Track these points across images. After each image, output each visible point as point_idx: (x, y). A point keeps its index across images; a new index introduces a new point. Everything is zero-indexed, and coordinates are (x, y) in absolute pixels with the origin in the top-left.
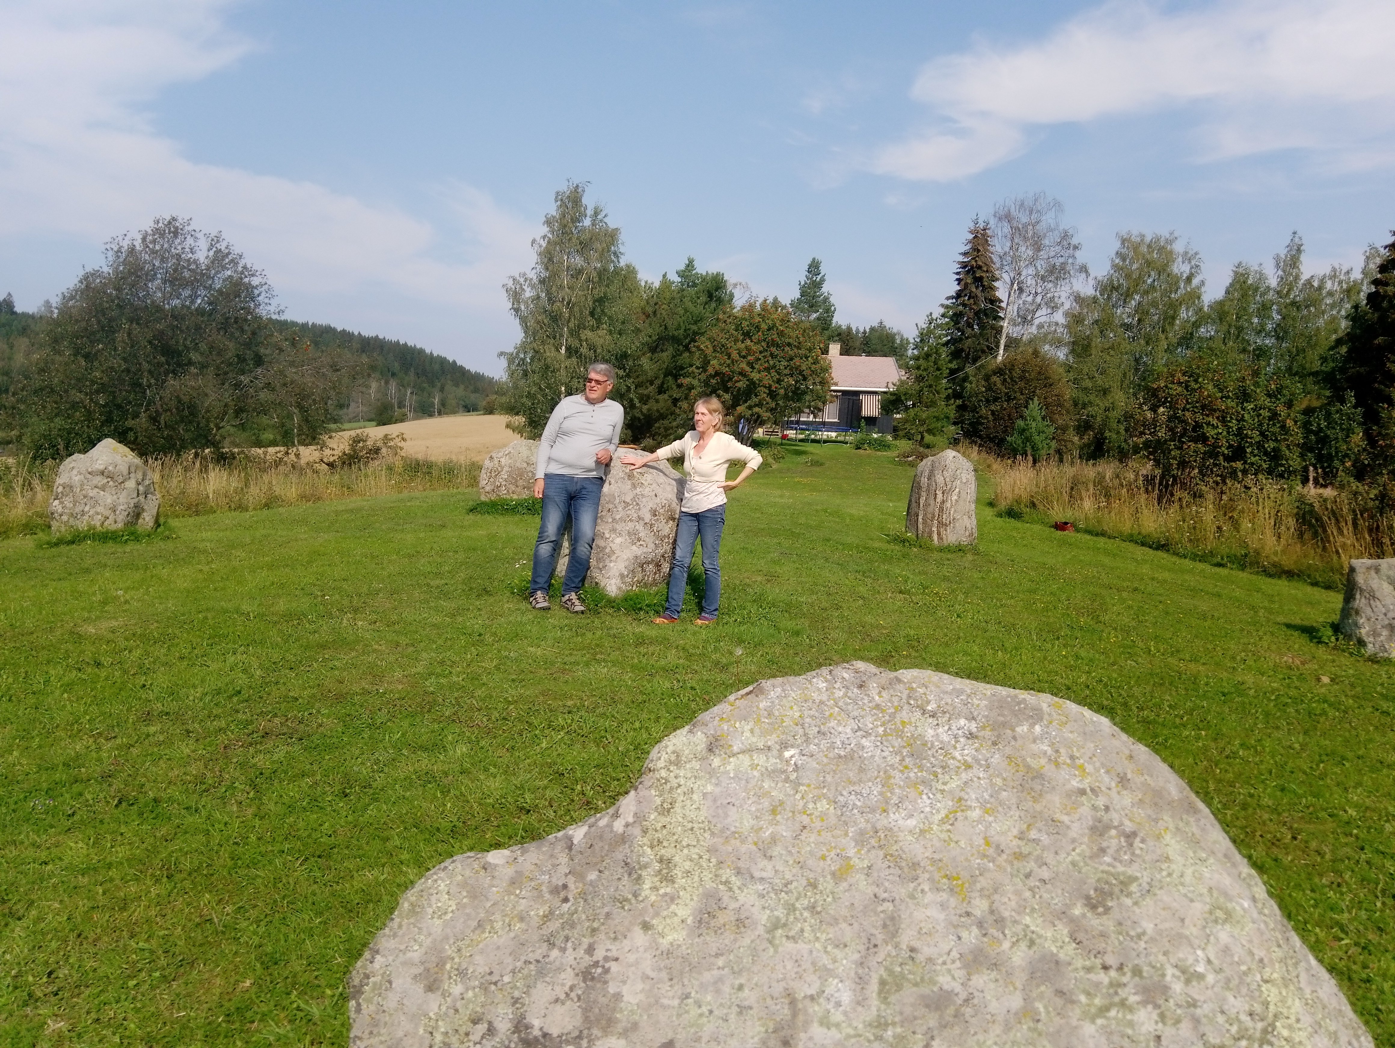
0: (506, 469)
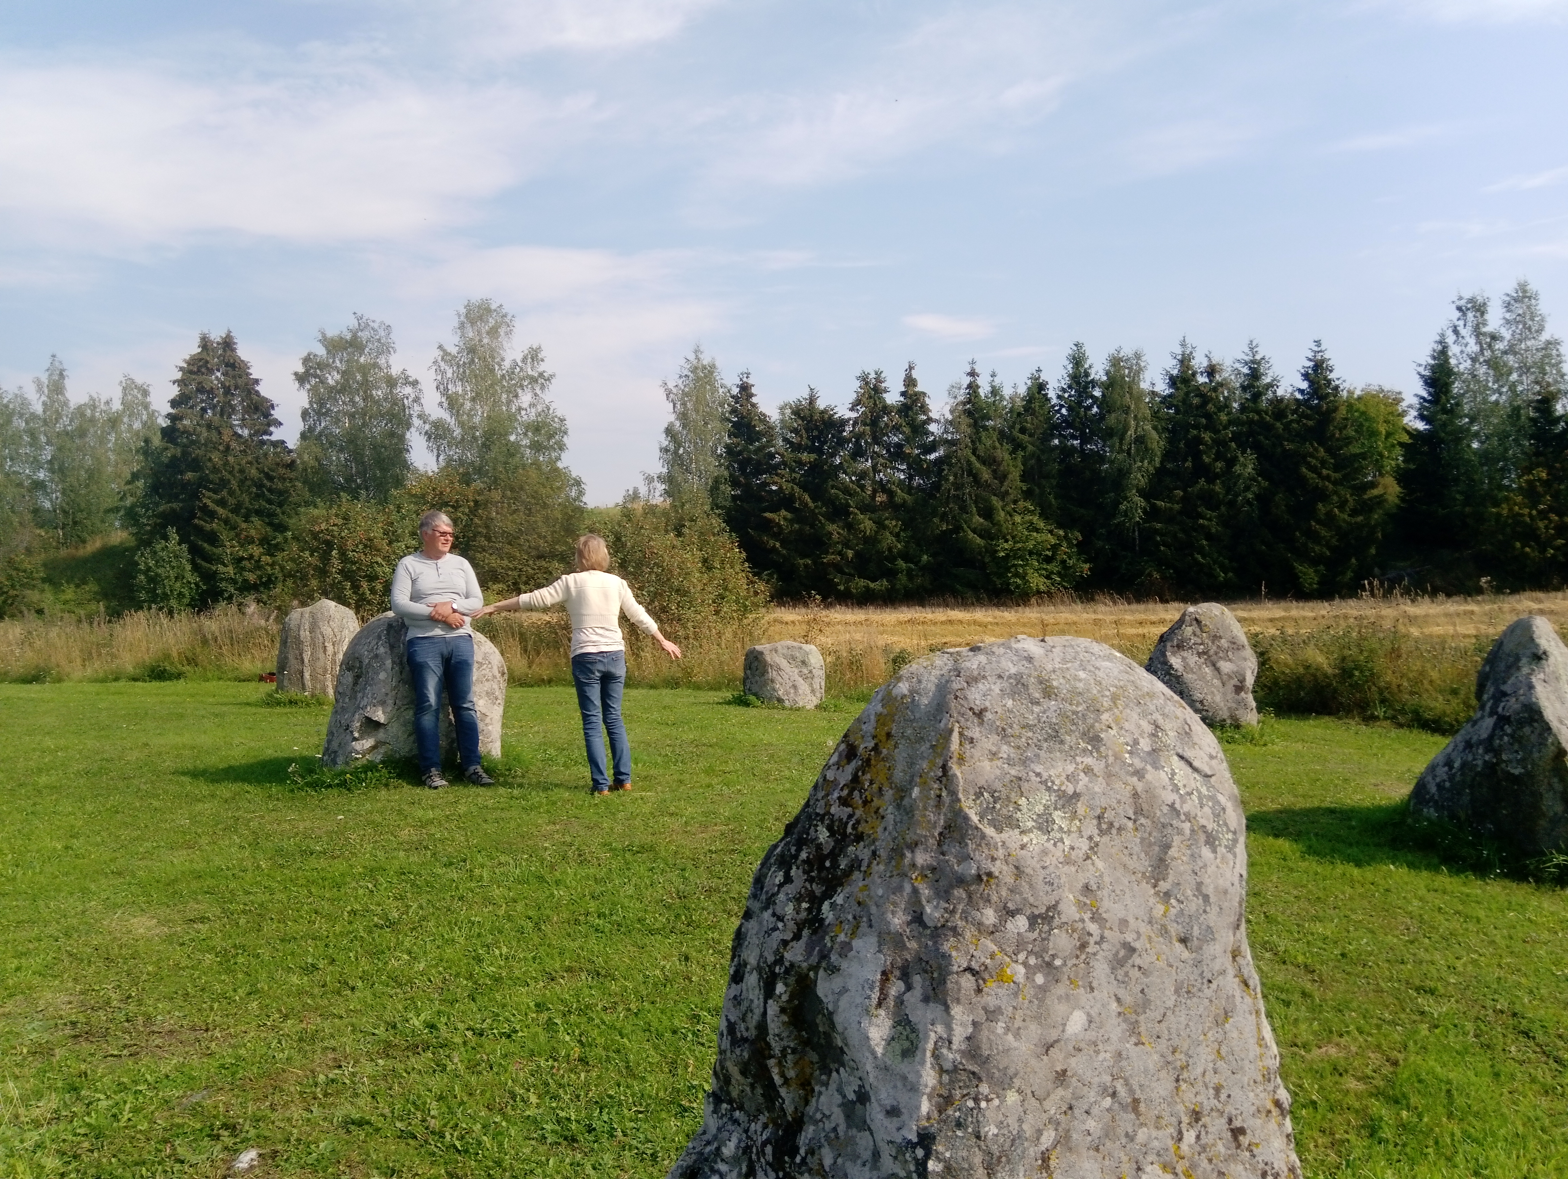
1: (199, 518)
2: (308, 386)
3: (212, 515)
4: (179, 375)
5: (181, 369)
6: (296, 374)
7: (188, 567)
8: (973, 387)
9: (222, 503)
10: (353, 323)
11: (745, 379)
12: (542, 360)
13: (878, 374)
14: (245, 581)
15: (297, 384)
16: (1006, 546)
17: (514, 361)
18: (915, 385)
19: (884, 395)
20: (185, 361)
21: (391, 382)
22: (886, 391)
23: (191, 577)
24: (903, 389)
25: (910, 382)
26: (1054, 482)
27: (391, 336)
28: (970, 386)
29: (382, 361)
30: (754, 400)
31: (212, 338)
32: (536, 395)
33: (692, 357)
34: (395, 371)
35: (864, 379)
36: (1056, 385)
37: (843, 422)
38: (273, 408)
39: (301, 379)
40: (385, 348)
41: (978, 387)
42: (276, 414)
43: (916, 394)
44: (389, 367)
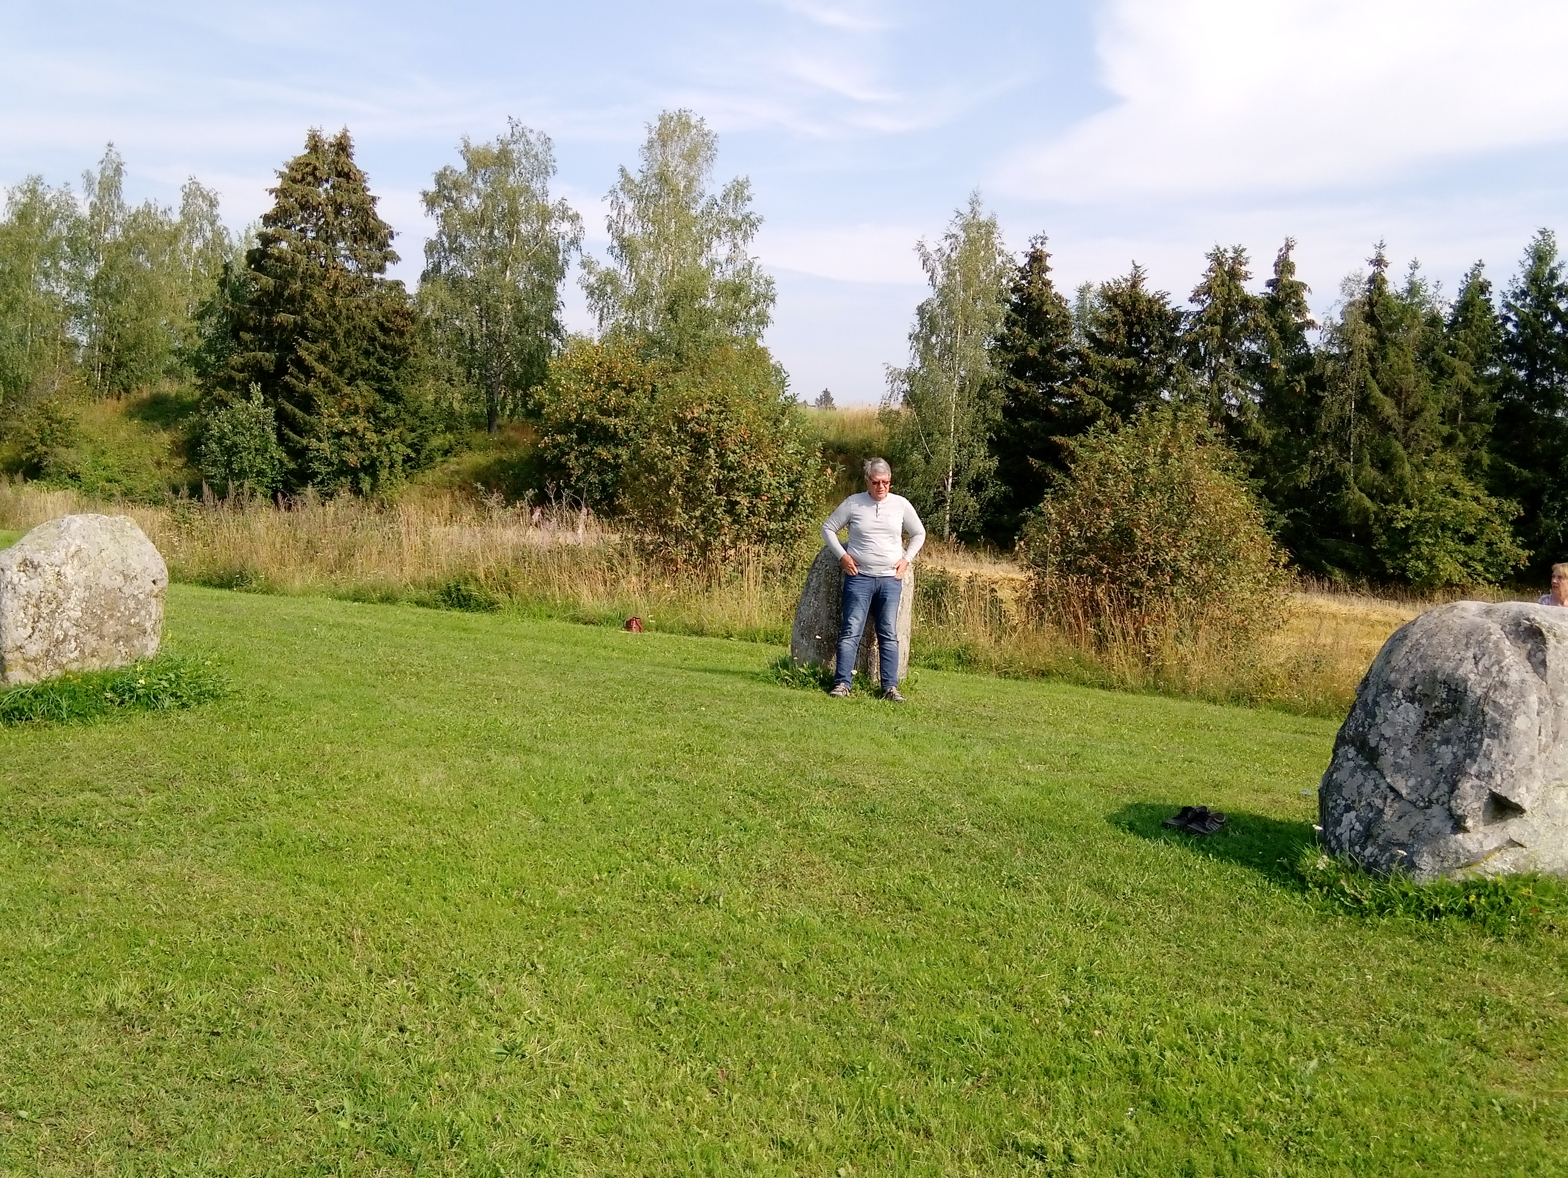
0: (78, 593)
1: (291, 375)
2: (439, 211)
3: (307, 372)
4: (277, 183)
5: (282, 175)
6: (425, 194)
7: (273, 437)
8: (1376, 282)
9: (323, 358)
10: (505, 131)
11: (1038, 246)
12: (749, 199)
13: (1238, 252)
14: (343, 462)
15: (424, 208)
16: (1409, 513)
17: (713, 197)
18: (1291, 272)
19: (1243, 283)
20: (287, 165)
21: (545, 215)
22: (1246, 277)
23: (277, 453)
24: (1273, 276)
25: (1284, 266)
26: (1489, 428)
27: (553, 152)
28: (1372, 280)
29: (536, 185)
30: (1048, 276)
31: (324, 137)
32: (735, 246)
33: (966, 210)
34: (552, 201)
35: (1217, 258)
36: (1507, 288)
37: (1178, 316)
38: (392, 237)
39: (431, 201)
40: (544, 170)
41: (1384, 281)
42: (395, 245)
43: (1292, 285)
44: (546, 194)
